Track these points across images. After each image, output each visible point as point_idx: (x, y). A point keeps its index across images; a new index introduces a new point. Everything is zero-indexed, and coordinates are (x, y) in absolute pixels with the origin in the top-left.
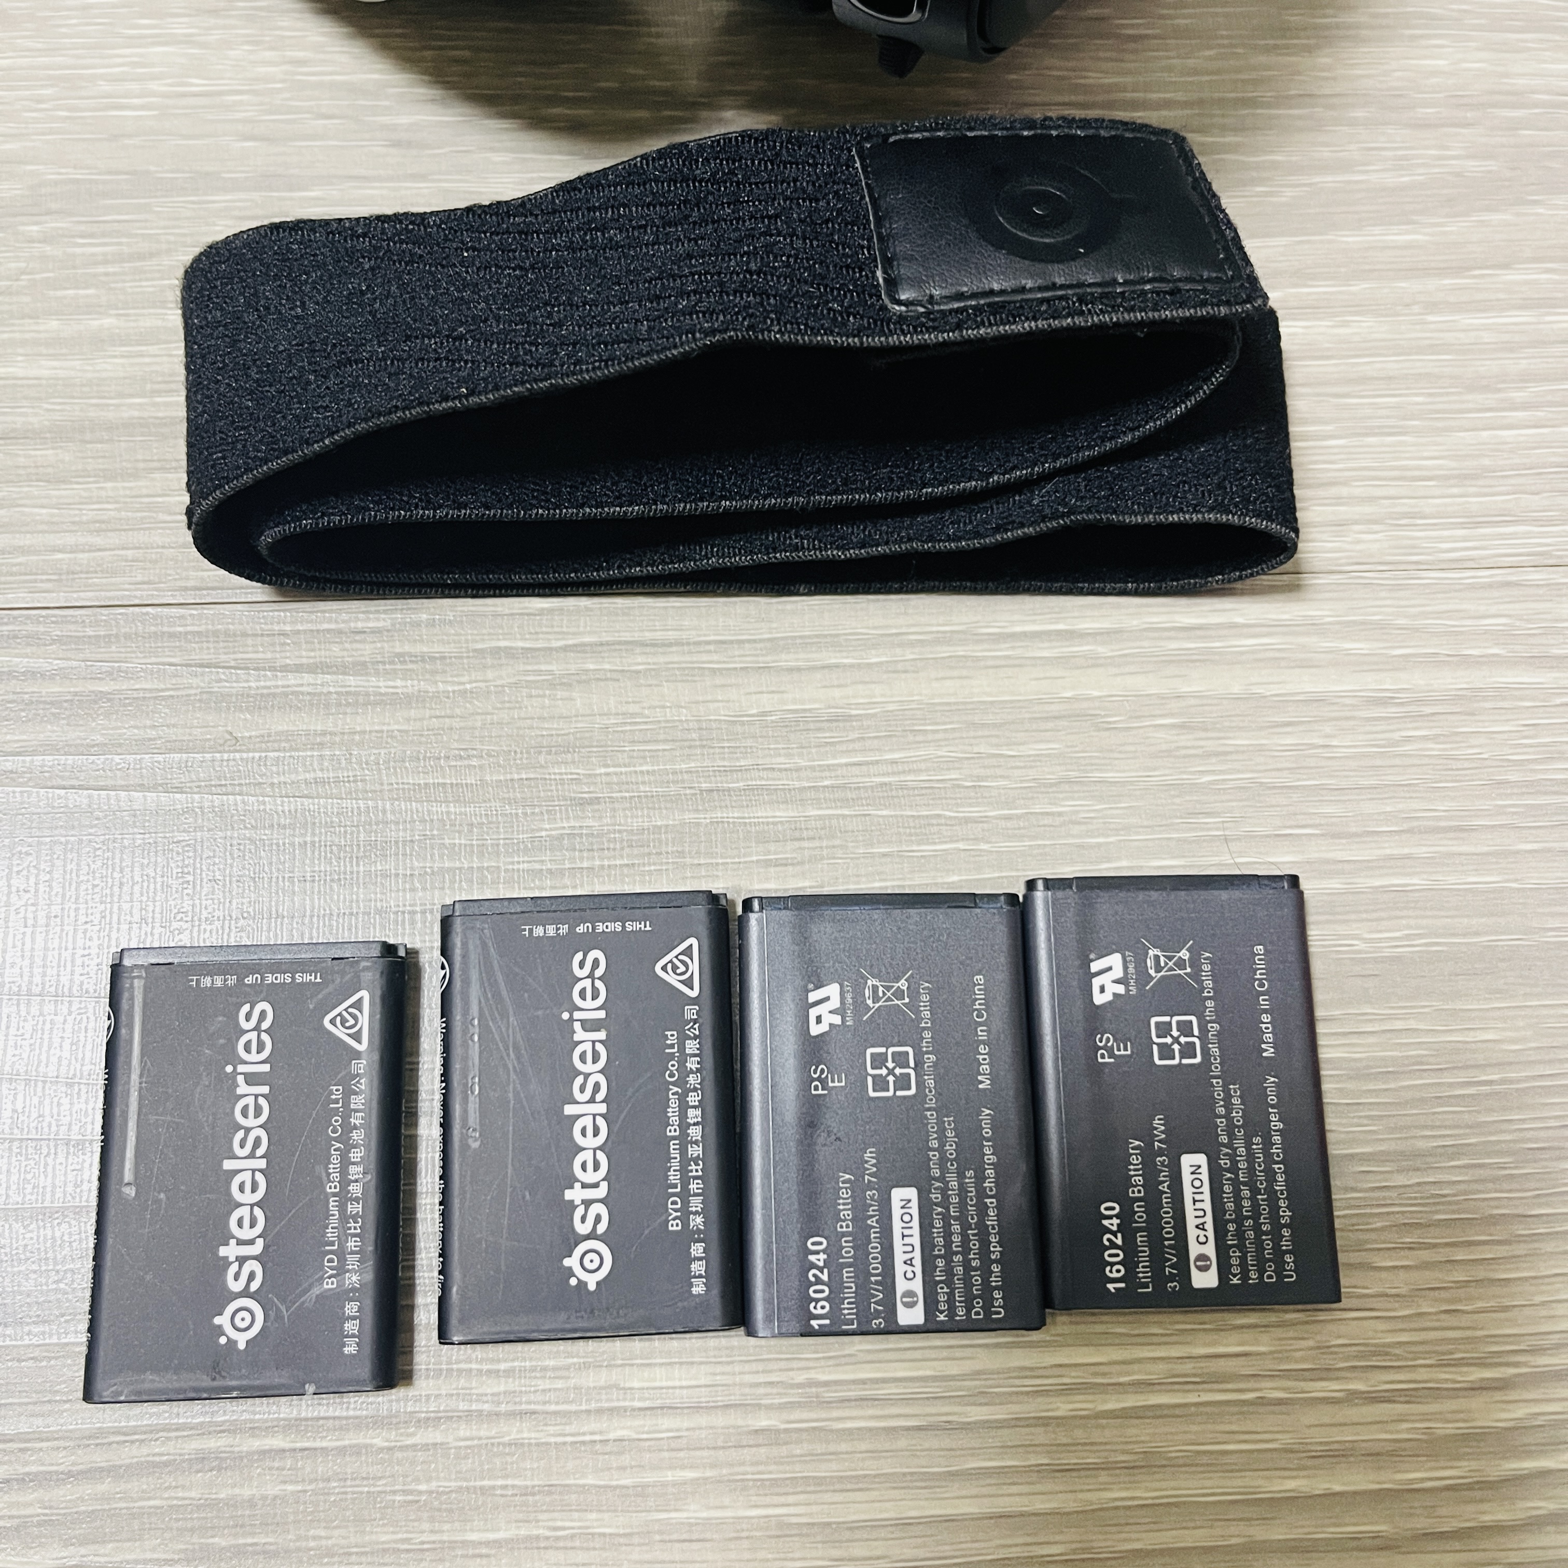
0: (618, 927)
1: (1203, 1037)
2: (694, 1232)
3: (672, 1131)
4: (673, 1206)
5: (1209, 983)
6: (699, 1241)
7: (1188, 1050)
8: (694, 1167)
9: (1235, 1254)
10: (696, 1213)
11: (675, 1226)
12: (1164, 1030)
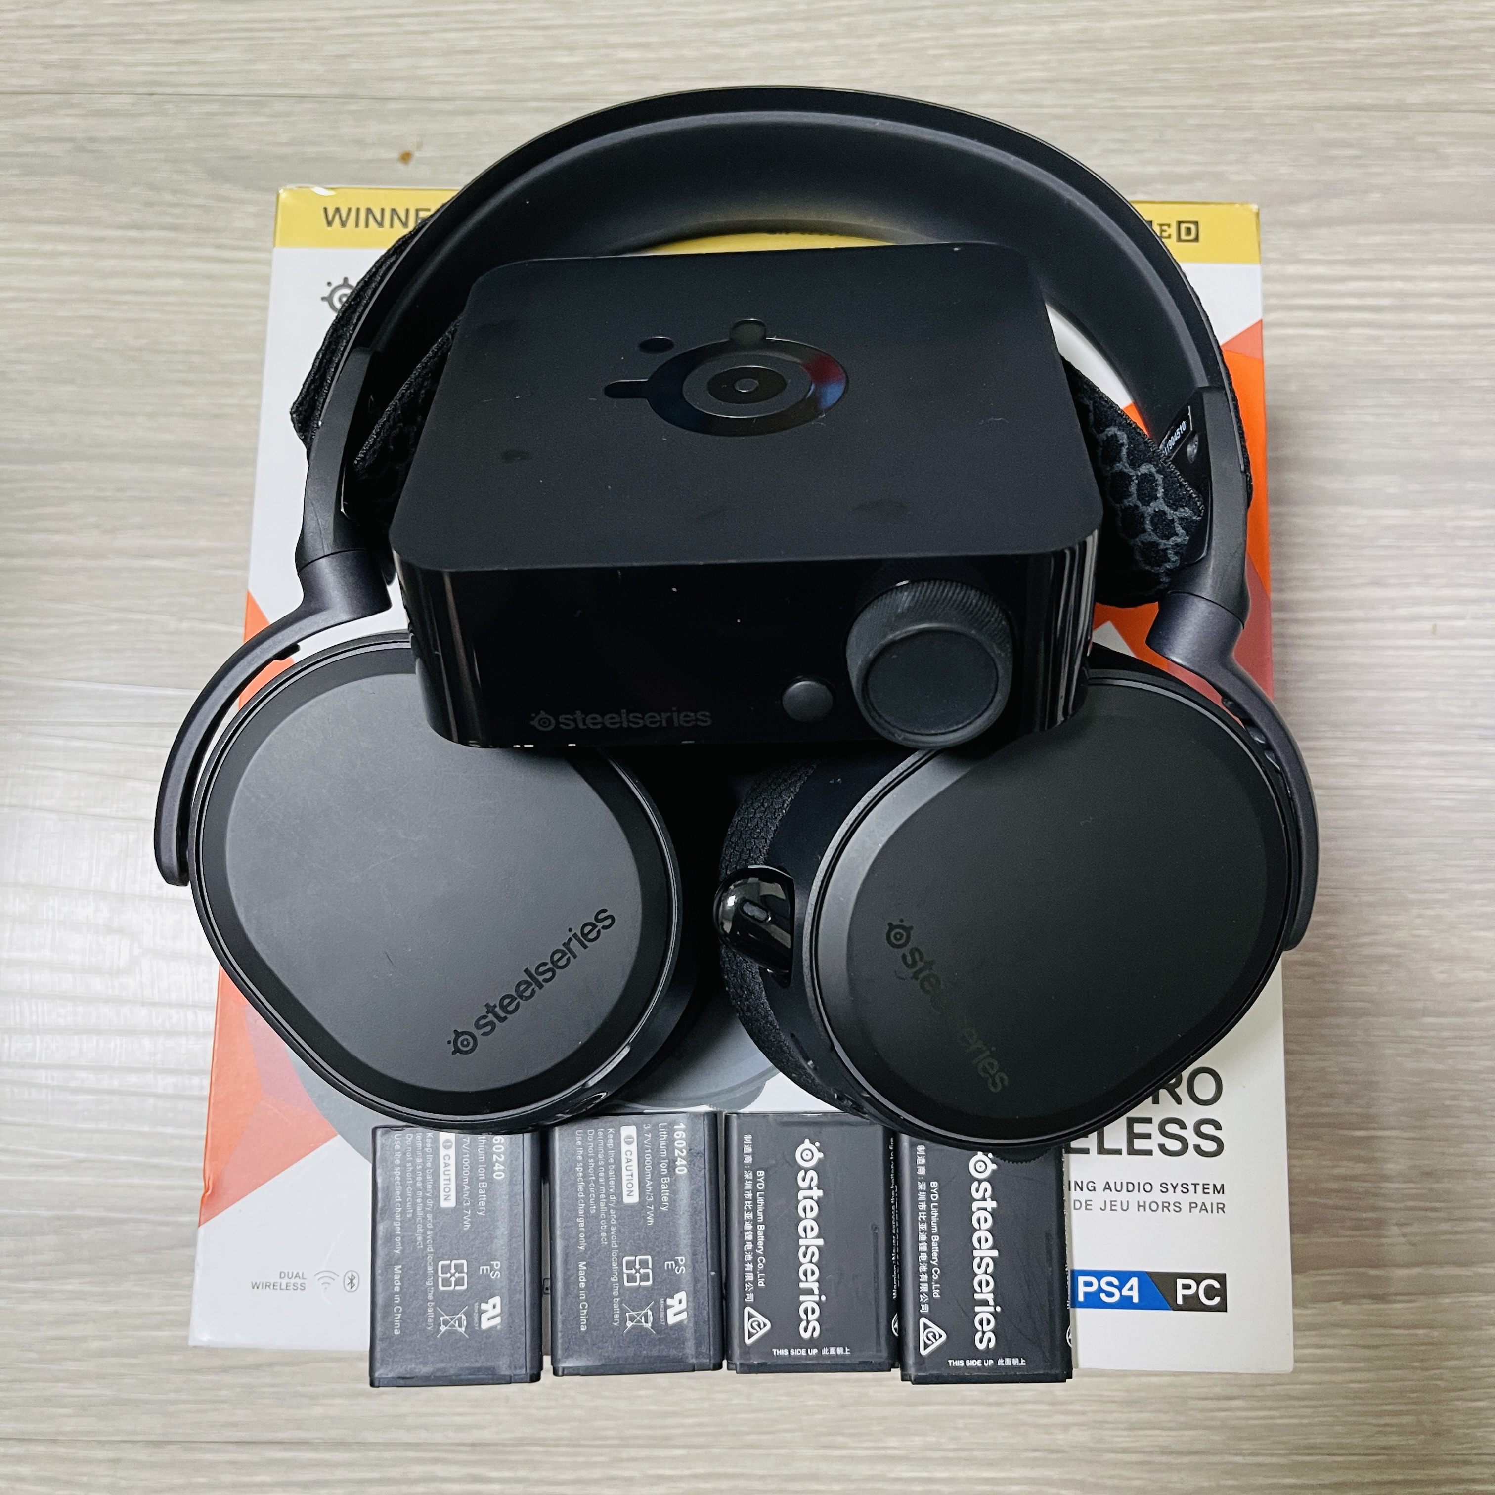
0: (968, 1363)
1: (621, 1273)
2: (923, 1180)
3: (936, 1238)
4: (934, 1197)
5: (616, 1306)
6: (921, 1176)
7: (631, 1265)
8: (924, 1217)
9: (610, 1145)
10: (922, 1191)
11: (935, 1184)
12: (645, 1278)
